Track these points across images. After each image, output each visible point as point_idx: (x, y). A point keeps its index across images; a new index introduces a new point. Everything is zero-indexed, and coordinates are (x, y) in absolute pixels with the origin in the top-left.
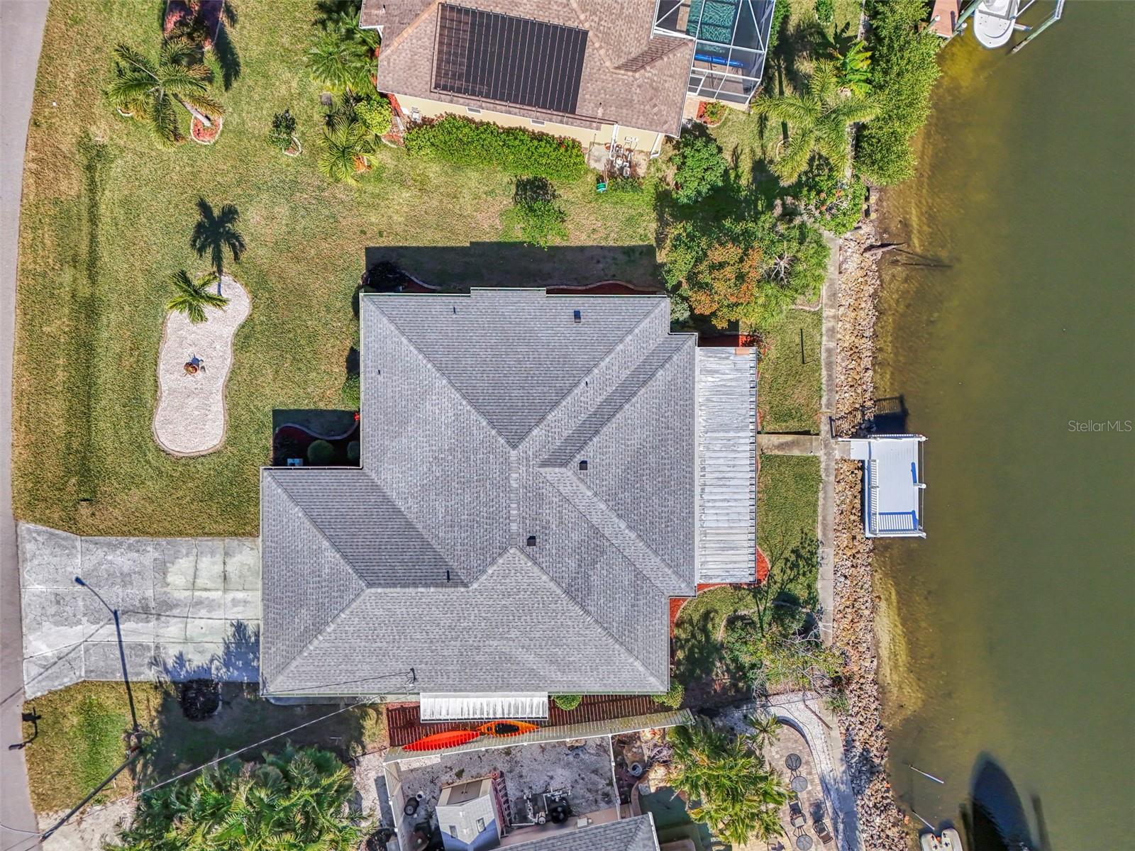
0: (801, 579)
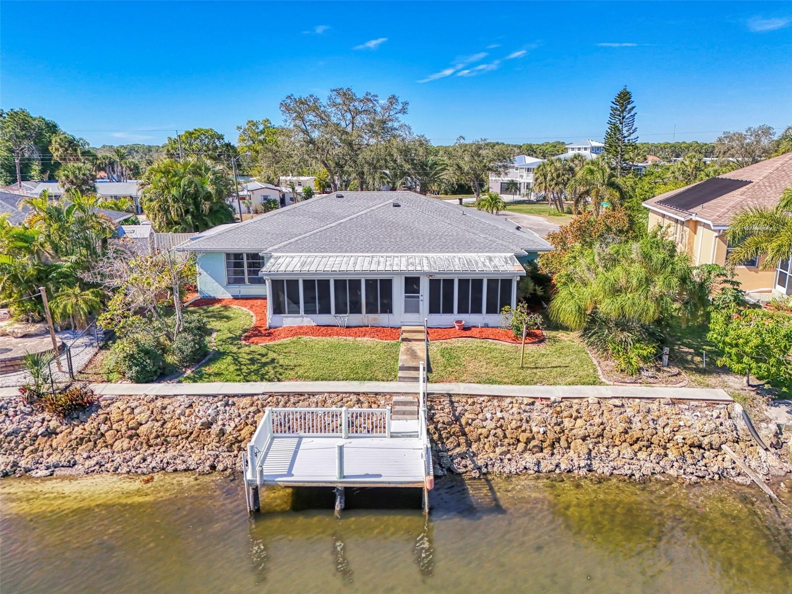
0: (232, 368)
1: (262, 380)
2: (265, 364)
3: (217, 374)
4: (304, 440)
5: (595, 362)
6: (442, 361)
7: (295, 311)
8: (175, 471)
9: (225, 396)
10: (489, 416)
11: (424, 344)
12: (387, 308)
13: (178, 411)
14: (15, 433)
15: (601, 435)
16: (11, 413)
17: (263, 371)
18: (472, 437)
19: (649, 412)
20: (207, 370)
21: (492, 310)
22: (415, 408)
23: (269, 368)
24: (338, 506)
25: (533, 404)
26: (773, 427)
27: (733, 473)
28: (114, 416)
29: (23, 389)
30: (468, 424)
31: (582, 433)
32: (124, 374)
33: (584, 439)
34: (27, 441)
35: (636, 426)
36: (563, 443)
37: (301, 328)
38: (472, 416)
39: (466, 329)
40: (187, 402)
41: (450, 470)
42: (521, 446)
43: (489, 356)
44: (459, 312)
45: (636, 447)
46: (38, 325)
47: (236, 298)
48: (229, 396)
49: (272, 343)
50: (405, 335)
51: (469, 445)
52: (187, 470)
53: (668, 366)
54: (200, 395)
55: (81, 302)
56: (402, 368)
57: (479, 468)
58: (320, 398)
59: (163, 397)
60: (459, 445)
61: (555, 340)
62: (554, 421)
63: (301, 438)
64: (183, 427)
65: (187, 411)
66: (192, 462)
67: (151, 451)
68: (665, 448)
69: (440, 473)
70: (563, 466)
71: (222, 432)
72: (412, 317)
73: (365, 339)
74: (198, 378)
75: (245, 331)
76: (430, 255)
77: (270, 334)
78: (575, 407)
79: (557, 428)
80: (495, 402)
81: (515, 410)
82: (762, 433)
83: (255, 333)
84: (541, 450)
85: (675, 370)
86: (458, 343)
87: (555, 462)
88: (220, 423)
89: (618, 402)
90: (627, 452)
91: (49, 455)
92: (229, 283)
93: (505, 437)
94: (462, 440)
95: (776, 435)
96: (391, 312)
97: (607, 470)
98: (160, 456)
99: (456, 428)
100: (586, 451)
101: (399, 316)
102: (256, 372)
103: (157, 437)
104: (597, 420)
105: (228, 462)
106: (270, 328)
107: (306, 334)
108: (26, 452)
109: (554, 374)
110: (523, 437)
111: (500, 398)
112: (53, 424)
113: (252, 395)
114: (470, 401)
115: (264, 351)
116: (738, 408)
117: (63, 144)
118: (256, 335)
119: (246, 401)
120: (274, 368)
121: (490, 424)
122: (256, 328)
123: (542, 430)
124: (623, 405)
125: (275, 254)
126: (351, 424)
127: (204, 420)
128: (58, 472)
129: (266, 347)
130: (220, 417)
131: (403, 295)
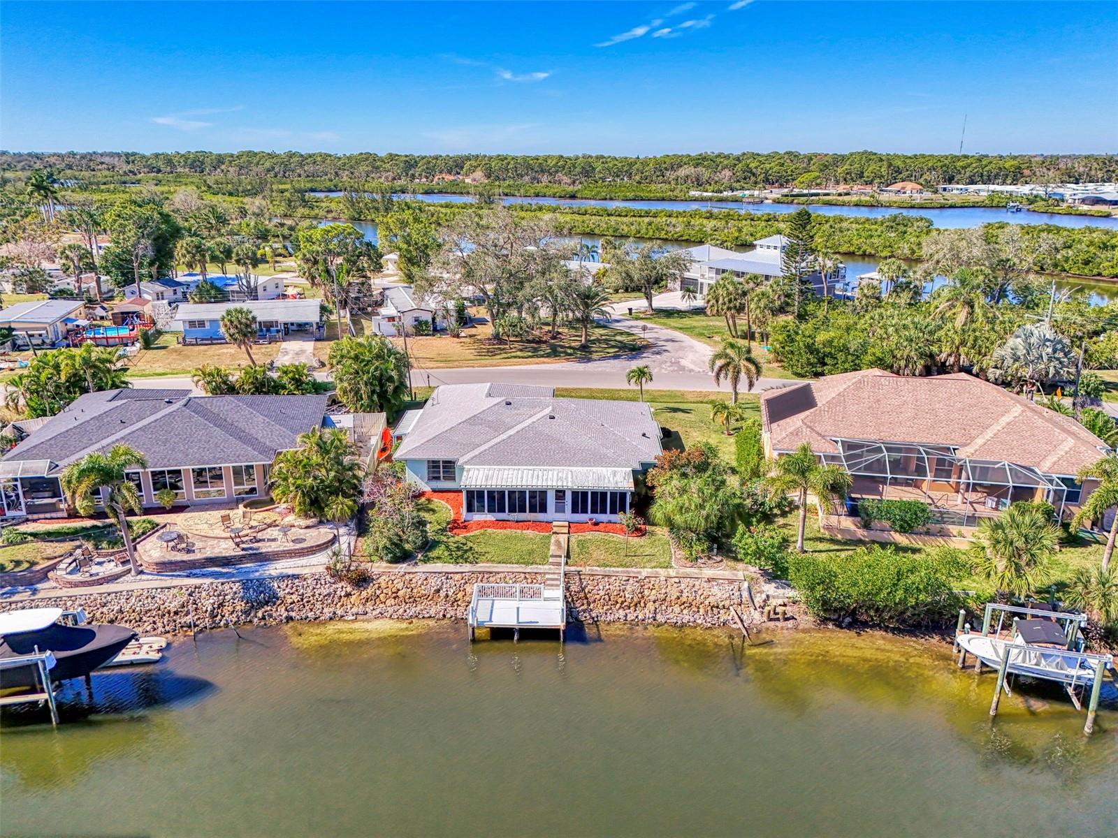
0: (446, 553)
1: (466, 562)
2: (466, 551)
3: (438, 558)
4: (495, 602)
5: (673, 552)
6: (577, 550)
7: (481, 510)
8: (424, 617)
9: (446, 573)
10: (601, 588)
11: (567, 535)
12: (543, 509)
13: (420, 583)
14: (329, 595)
15: (665, 600)
16: (323, 583)
17: (465, 556)
18: (591, 600)
19: (694, 586)
20: (431, 554)
21: (613, 511)
22: (558, 583)
23: (469, 554)
24: (516, 638)
25: (628, 580)
26: (764, 596)
27: (731, 622)
28: (383, 585)
29: (328, 568)
30: (589, 592)
31: (652, 598)
32: (382, 558)
33: (654, 602)
34: (336, 600)
35: (685, 595)
36: (642, 604)
37: (485, 522)
38: (592, 588)
39: (596, 524)
40: (424, 577)
41: (577, 619)
42: (618, 605)
43: (607, 546)
44: (592, 513)
45: (683, 607)
46: (313, 520)
47: (434, 491)
48: (448, 573)
49: (468, 534)
50: (555, 529)
51: (589, 604)
52: (430, 617)
53: (716, 556)
54: (431, 573)
55: (346, 508)
56: (552, 556)
57: (593, 618)
58: (502, 575)
59: (409, 573)
60: (583, 605)
61: (652, 533)
62: (639, 591)
63: (493, 600)
64: (424, 592)
65: (425, 582)
66: (432, 612)
67: (407, 606)
68: (699, 608)
69: (571, 620)
70: (640, 617)
71: (447, 596)
72: (559, 516)
73: (529, 531)
74: (427, 560)
75: (448, 523)
76: (574, 469)
77: (465, 527)
78: (652, 583)
79: (640, 595)
80: (606, 579)
81: (617, 584)
82: (756, 601)
83: (455, 525)
84: (629, 608)
85: (719, 558)
86: (589, 535)
87: (635, 615)
88: (445, 590)
89: (677, 580)
90: (677, 609)
91: (351, 608)
92: (429, 480)
93: (610, 600)
94: (585, 602)
95: (765, 601)
96: (546, 512)
97: (663, 621)
98: (413, 609)
99: (582, 595)
100: (654, 609)
101: (551, 514)
102: (462, 556)
103: (410, 598)
104: (663, 591)
105: (452, 613)
106: (465, 521)
107: (489, 527)
108: (338, 606)
109: (645, 560)
110: (620, 600)
111: (609, 576)
112: (349, 589)
113: (462, 573)
114: (591, 578)
115: (464, 541)
116: (746, 585)
117: (190, 250)
118: (456, 528)
119: (458, 577)
120: (473, 554)
121: (602, 593)
122: (455, 521)
123: (631, 596)
124: (680, 582)
125: (466, 467)
126: (522, 591)
127: (435, 588)
128: (360, 617)
129: (465, 537)
130: (445, 586)
131: (554, 501)
